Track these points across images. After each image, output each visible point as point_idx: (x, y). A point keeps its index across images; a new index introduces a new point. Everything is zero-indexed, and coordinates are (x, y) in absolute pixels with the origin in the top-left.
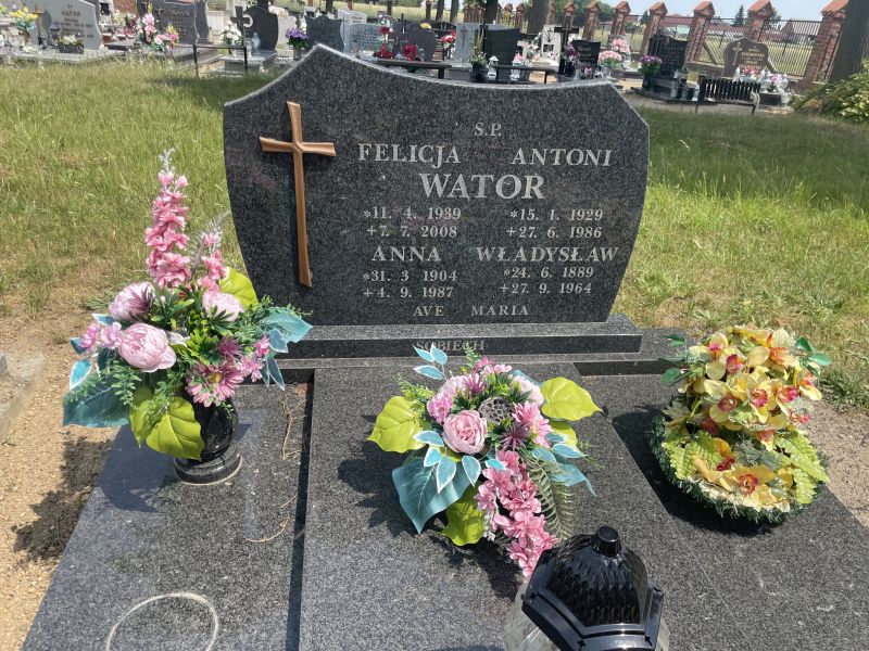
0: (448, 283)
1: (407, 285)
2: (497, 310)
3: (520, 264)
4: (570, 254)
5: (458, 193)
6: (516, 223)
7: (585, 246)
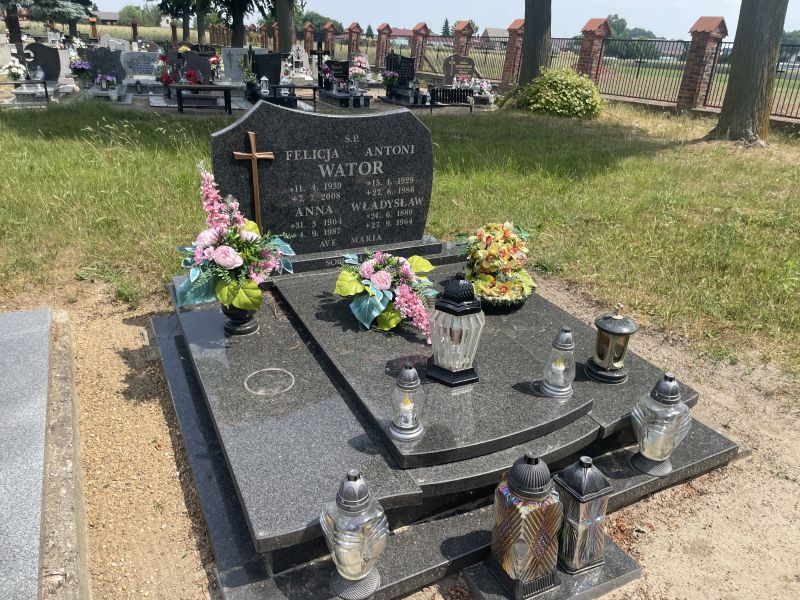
0: (338, 225)
1: (316, 228)
2: (365, 239)
3: (375, 211)
4: (400, 202)
5: (339, 174)
6: (371, 188)
7: (407, 197)
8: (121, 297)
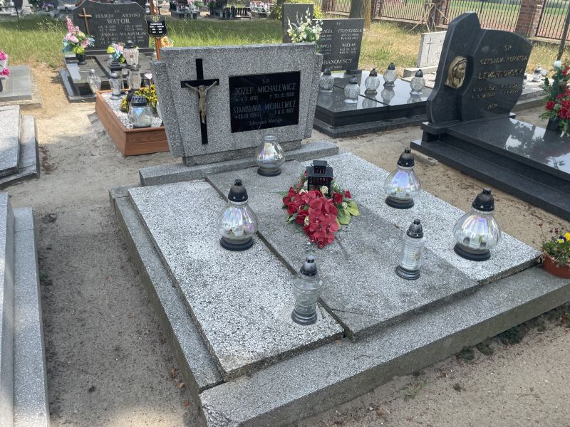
4: (138, 34)
5: (114, 23)
6: (126, 28)
8: (51, 66)
